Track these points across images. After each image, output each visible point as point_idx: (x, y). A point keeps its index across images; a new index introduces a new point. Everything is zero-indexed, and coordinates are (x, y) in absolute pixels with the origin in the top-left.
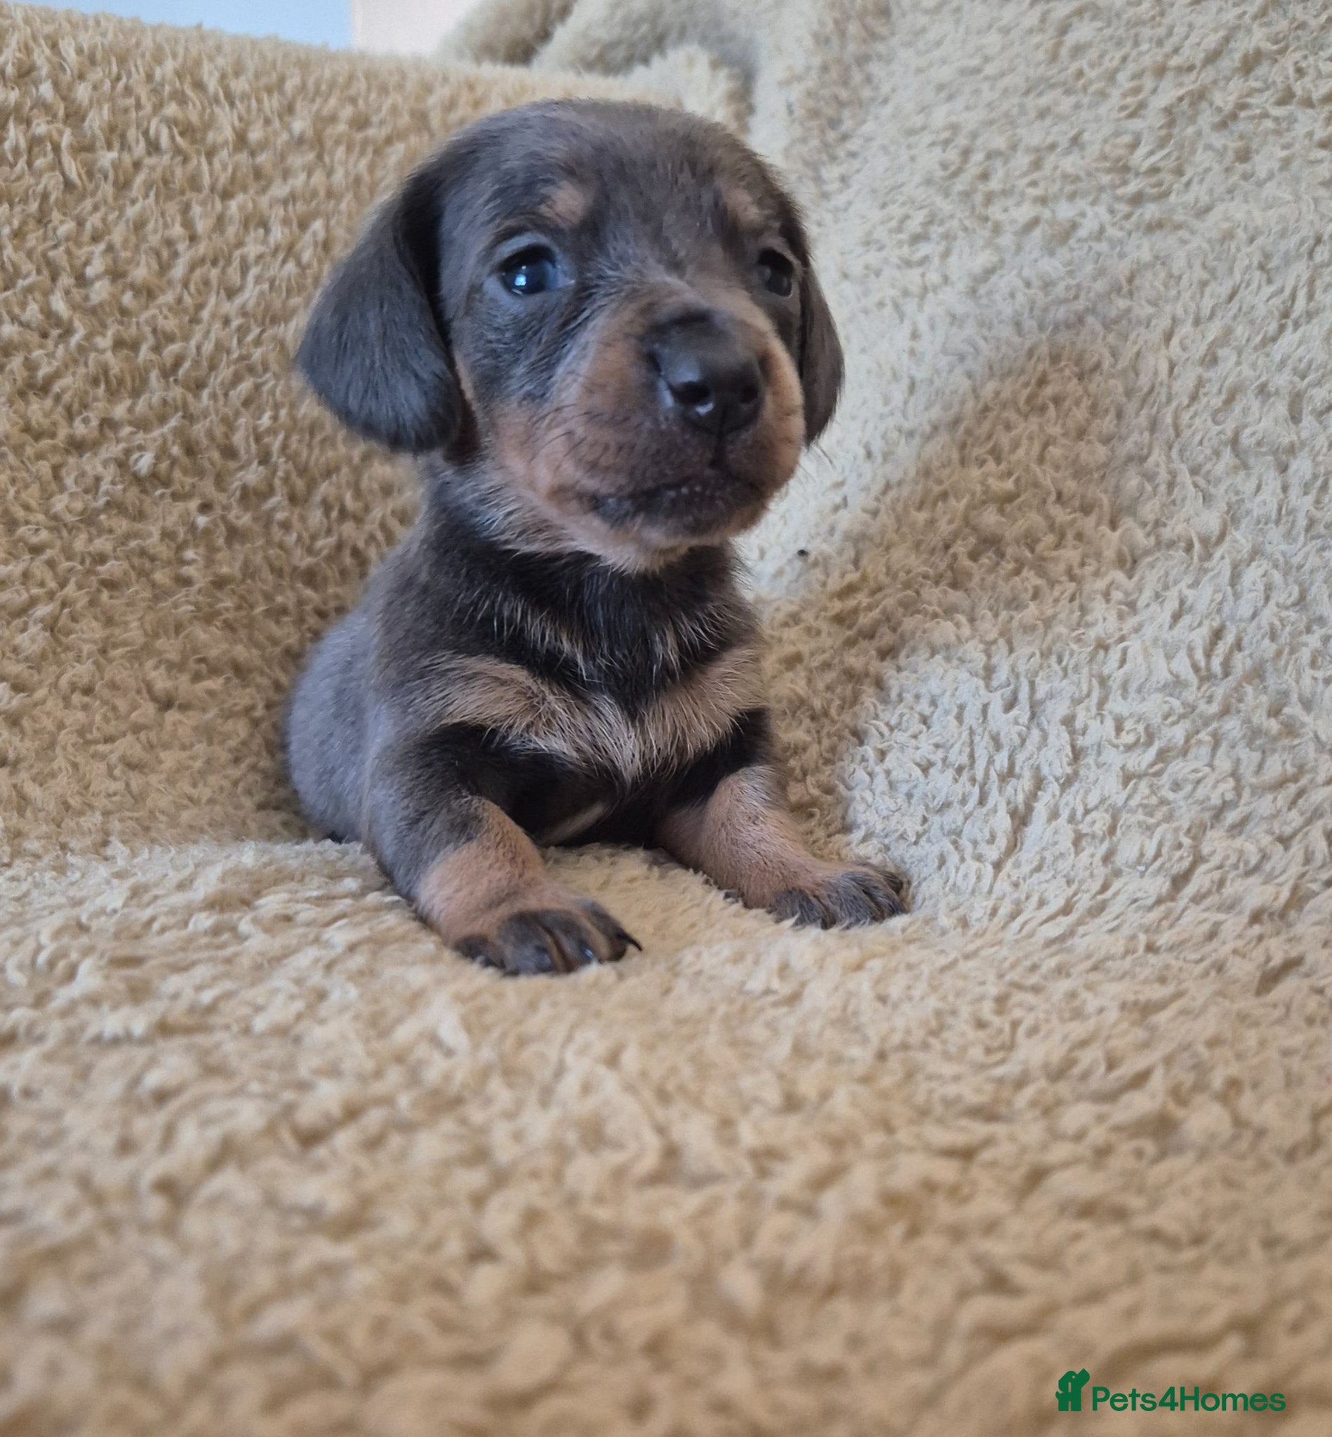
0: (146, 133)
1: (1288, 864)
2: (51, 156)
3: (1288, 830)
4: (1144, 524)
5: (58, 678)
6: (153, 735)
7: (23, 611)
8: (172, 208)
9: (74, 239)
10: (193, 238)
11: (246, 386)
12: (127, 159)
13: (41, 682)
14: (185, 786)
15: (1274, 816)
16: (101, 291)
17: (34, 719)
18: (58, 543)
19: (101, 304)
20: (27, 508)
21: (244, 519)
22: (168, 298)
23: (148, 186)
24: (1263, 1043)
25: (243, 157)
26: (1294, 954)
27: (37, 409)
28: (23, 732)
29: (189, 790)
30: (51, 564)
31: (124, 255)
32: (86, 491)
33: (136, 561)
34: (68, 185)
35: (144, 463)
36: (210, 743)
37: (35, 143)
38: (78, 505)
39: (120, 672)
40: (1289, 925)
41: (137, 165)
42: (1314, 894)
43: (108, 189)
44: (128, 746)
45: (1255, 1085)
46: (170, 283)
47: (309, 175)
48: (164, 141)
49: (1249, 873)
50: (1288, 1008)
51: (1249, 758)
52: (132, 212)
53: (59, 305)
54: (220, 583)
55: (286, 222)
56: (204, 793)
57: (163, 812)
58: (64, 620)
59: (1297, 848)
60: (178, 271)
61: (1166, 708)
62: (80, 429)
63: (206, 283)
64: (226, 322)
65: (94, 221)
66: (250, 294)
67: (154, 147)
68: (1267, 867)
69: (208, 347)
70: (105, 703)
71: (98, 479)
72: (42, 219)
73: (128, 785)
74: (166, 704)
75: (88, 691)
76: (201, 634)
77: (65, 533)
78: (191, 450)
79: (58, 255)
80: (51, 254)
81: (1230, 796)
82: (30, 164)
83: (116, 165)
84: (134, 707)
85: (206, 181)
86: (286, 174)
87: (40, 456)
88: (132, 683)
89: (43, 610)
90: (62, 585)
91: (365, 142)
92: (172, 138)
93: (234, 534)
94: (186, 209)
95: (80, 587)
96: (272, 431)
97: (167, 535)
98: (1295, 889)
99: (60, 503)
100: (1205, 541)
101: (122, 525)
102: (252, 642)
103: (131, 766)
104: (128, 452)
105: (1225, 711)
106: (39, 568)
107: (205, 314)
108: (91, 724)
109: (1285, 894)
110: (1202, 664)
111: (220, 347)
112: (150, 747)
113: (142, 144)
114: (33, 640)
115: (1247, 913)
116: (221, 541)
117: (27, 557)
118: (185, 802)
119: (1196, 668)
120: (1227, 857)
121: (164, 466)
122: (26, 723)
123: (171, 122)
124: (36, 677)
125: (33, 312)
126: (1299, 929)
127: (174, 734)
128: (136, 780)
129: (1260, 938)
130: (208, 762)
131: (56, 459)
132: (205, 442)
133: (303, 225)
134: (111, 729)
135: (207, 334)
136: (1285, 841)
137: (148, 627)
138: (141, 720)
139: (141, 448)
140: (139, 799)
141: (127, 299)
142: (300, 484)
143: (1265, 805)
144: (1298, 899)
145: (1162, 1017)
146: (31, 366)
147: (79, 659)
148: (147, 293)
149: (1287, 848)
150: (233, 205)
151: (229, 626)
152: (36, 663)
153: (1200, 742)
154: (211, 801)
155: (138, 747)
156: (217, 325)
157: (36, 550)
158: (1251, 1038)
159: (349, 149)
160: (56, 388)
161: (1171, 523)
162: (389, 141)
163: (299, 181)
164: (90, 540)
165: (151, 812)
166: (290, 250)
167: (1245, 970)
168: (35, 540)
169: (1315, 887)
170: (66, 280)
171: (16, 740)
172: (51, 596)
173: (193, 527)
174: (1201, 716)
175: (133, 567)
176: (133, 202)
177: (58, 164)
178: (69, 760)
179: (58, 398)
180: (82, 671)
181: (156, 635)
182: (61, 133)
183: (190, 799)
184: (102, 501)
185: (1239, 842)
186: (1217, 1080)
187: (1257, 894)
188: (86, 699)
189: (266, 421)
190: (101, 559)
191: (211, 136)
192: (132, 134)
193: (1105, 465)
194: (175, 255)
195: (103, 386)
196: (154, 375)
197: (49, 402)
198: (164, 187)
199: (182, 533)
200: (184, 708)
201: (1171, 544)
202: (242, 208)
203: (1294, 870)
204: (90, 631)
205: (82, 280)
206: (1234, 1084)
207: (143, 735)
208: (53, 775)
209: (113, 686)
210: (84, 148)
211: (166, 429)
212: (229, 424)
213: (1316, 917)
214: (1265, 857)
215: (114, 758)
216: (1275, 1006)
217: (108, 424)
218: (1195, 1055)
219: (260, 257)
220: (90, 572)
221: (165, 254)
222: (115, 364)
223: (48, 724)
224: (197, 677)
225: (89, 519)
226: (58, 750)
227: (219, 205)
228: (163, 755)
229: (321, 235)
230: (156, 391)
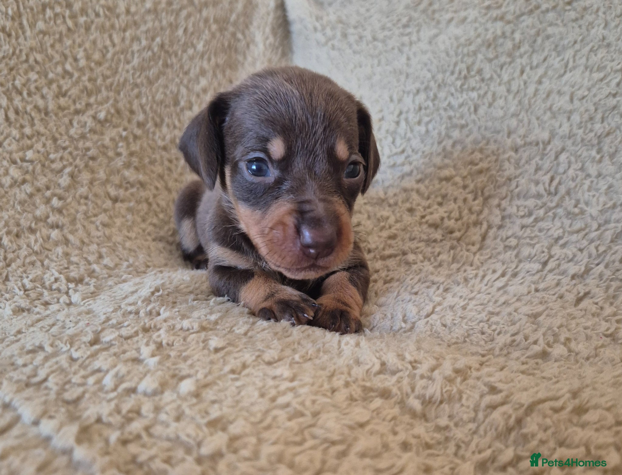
0: (95, 11)
1: (583, 258)
2: (62, 19)
3: (582, 247)
4: (520, 137)
5: (75, 194)
6: (112, 213)
7: (61, 171)
8: (106, 36)
9: (72, 47)
10: (114, 45)
11: (136, 91)
12: (89, 20)
13: (69, 196)
14: (125, 232)
15: (577, 242)
16: (83, 63)
17: (67, 210)
18: (73, 146)
19: (83, 67)
20: (61, 134)
21: (139, 132)
22: (107, 65)
23: (96, 28)
24: (577, 324)
25: (129, 17)
26: (587, 290)
27: (62, 101)
28: (63, 215)
29: (127, 234)
30: (71, 153)
31: (90, 52)
32: (82, 127)
33: (101, 149)
34: (69, 29)
35: (102, 115)
36: (133, 215)
37: (56, 15)
38: (79, 132)
39: (97, 189)
40: (584, 279)
41: (92, 22)
42: (592, 268)
43: (83, 30)
44: (103, 218)
45: (575, 339)
46: (107, 61)
47: (154, 23)
48: (101, 13)
49: (569, 261)
50: (586, 310)
51: (567, 222)
52: (92, 38)
53: (68, 67)
54: (132, 154)
55: (147, 39)
56: (133, 235)
57: (119, 243)
58: (76, 172)
59: (585, 253)
60: (109, 56)
61: (535, 204)
62: (78, 106)
63: (119, 60)
64: (128, 71)
65: (78, 40)
66: (136, 61)
67: (97, 15)
68: (576, 259)
69: (122, 80)
70: (93, 202)
71: (86, 123)
72: (60, 40)
73: (104, 233)
74: (115, 200)
75: (86, 198)
76: (127, 173)
77: (75, 142)
78: (118, 112)
79: (67, 52)
80: (65, 51)
81: (561, 235)
82: (55, 22)
83: (85, 22)
84: (104, 202)
85: (117, 26)
86: (145, 22)
87: (65, 116)
88: (102, 194)
89: (68, 170)
90: (75, 159)
91: (172, 11)
92: (104, 12)
93: (136, 137)
94: (110, 37)
95: (81, 160)
96: (147, 104)
97: (112, 139)
98: (586, 266)
99: (72, 132)
100: (543, 143)
101: (95, 137)
102: (145, 174)
103: (105, 225)
104: (96, 113)
105: (558, 206)
106: (66, 154)
107: (120, 70)
108: (88, 210)
109: (583, 269)
110: (548, 189)
111: (126, 80)
112: (111, 217)
113: (94, 14)
114: (65, 181)
115: (570, 276)
116: (131, 140)
117: (62, 151)
118: (127, 239)
119: (545, 190)
120: (560, 256)
121: (109, 117)
122: (64, 212)
123: (103, 6)
124: (67, 194)
125: (59, 69)
126: (588, 281)
127: (119, 213)
128: (107, 232)
129: (575, 285)
130: (133, 222)
131: (70, 117)
132: (123, 108)
133: (153, 39)
134: (95, 212)
135: (121, 76)
136: (581, 250)
137: (107, 172)
138: (107, 207)
139: (100, 111)
140: (109, 238)
141: (93, 65)
142: (158, 120)
143: (574, 237)
144: (587, 271)
145: (541, 319)
146: (60, 87)
147: (82, 186)
148: (99, 64)
149: (582, 253)
150: (128, 34)
151: (137, 169)
152: (67, 189)
153: (548, 216)
154: (136, 238)
155: (107, 218)
156: (124, 73)
157: (65, 149)
158: (573, 324)
159: (167, 13)
160: (69, 93)
161: (530, 136)
162: (181, 9)
163: (150, 25)
164: (84, 143)
165: (114, 244)
166: (149, 48)
167: (571, 297)
168: (64, 145)
169: (593, 266)
170: (70, 60)
171: (62, 218)
172: (71, 164)
173: (121, 136)
174: (548, 207)
175: (100, 152)
176: (92, 34)
177: (65, 22)
178: (81, 224)
179: (70, 97)
180: (83, 190)
181: (110, 175)
182: (65, 12)
183: (128, 237)
184: (87, 130)
185: (565, 250)
186: (562, 338)
187: (573, 269)
188: (86, 201)
189: (144, 100)
190: (88, 149)
191: (118, 11)
192: (90, 11)
193: (503, 117)
194: (108, 51)
195: (85, 92)
196: (103, 89)
197: (67, 99)
198: (102, 29)
199: (117, 138)
200: (122, 201)
201: (530, 143)
202: (131, 35)
203: (586, 260)
204: (85, 177)
205: (76, 60)
206: (568, 340)
207: (108, 213)
208: (77, 230)
209: (96, 195)
210: (73, 17)
211: (108, 104)
212: (130, 103)
213: (593, 277)
214: (575, 256)
215: (98, 223)
216: (581, 310)
217: (88, 105)
218: (553, 331)
219: (138, 51)
220: (84, 155)
221: (104, 51)
222: (89, 86)
223: (72, 211)
224: (126, 189)
225: (83, 137)
226: (77, 221)
227: (122, 34)
228: (116, 220)
229: (160, 43)
230: (104, 93)
